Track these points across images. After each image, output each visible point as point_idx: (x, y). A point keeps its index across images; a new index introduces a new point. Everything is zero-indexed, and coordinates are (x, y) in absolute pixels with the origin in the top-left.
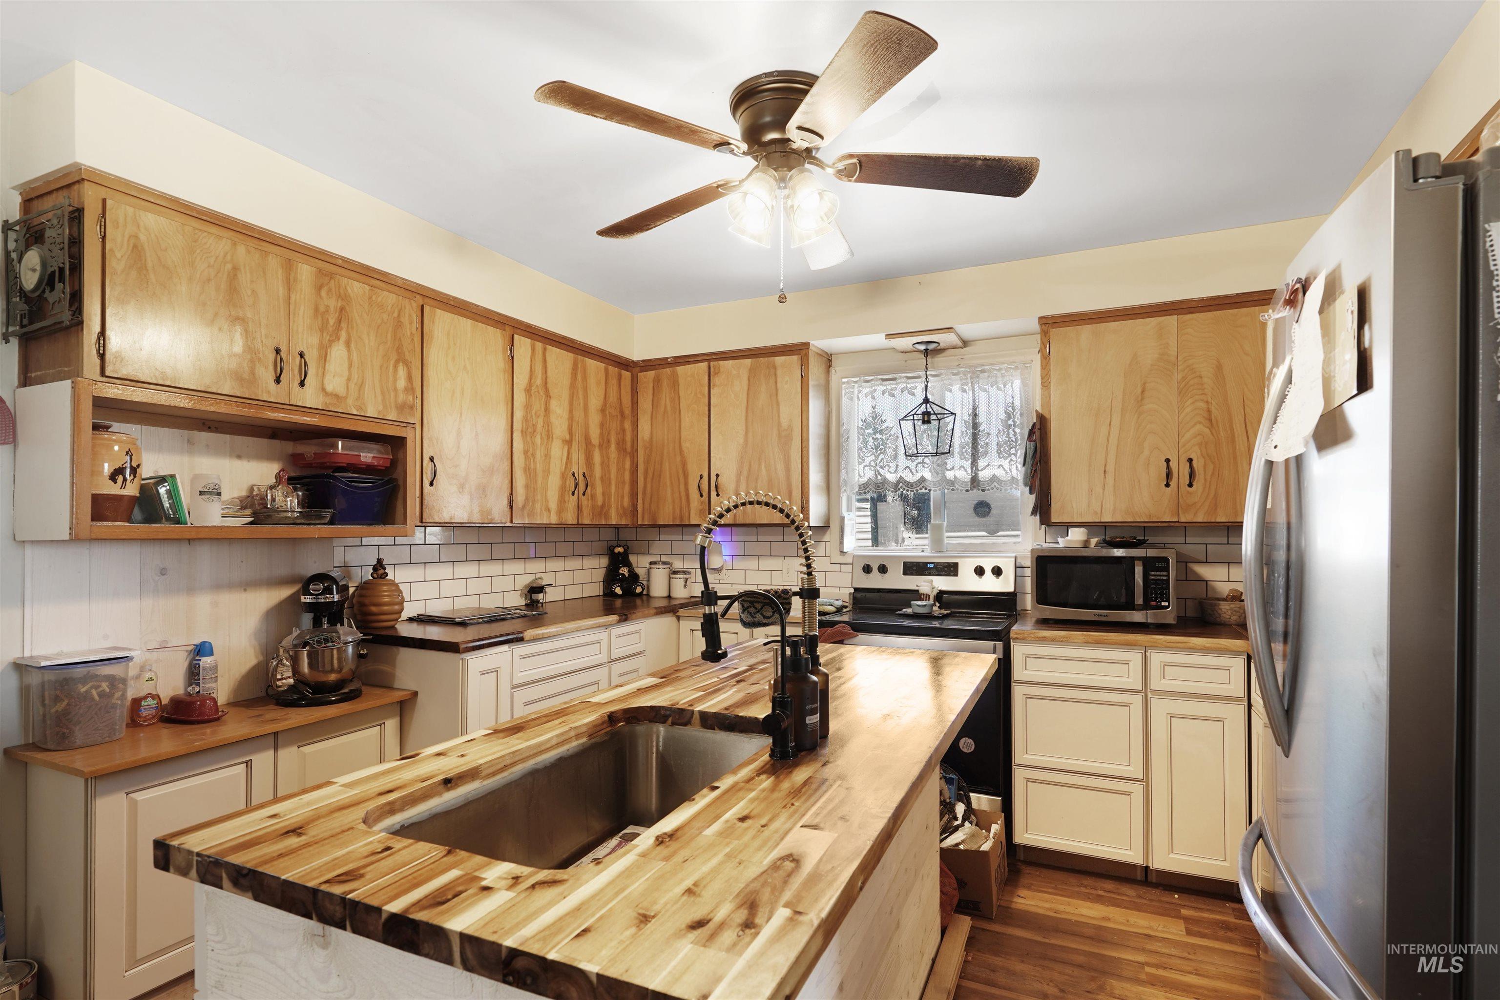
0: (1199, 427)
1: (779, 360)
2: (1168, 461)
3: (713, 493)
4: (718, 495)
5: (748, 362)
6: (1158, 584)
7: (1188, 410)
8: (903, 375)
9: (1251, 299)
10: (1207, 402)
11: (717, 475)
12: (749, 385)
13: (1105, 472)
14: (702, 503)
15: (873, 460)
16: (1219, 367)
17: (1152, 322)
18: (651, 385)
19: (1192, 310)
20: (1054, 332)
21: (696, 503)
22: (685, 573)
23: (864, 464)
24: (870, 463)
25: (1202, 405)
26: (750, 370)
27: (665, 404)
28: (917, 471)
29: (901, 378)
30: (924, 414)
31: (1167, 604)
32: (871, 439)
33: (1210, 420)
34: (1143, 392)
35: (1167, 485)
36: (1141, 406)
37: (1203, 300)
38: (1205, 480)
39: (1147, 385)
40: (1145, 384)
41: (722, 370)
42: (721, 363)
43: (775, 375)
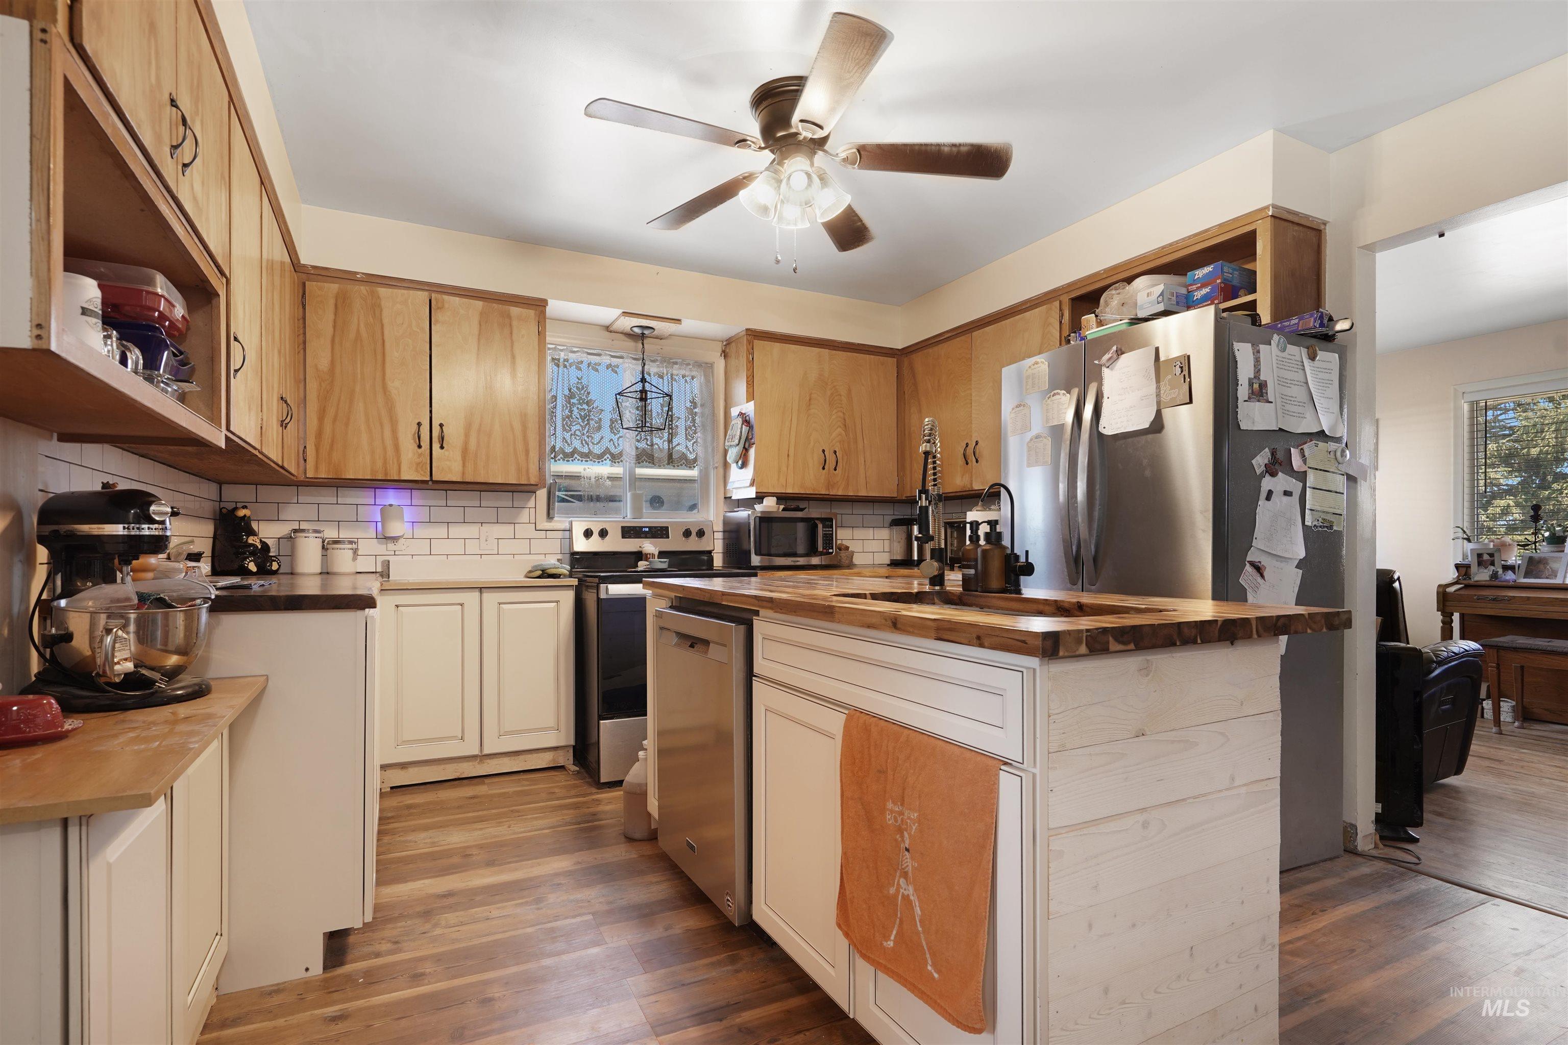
0: (839, 429)
1: (515, 311)
2: (824, 451)
3: (436, 446)
4: (442, 447)
5: (479, 304)
6: (827, 537)
7: (834, 417)
8: (608, 353)
9: (864, 349)
10: (844, 413)
11: (441, 425)
12: (480, 330)
13: (788, 455)
14: (420, 455)
15: (579, 430)
16: (850, 391)
17: (816, 350)
18: (332, 302)
19: (836, 348)
20: (758, 343)
21: (410, 455)
22: (351, 542)
23: (571, 432)
24: (575, 432)
25: (841, 415)
26: (481, 314)
27: (358, 331)
28: (618, 444)
29: (606, 354)
30: (641, 392)
31: (832, 551)
32: (575, 409)
33: (845, 426)
34: (810, 400)
35: (824, 468)
36: (810, 409)
37: (841, 343)
38: (843, 466)
39: (812, 395)
40: (811, 394)
41: (446, 306)
42: (446, 297)
43: (511, 325)
